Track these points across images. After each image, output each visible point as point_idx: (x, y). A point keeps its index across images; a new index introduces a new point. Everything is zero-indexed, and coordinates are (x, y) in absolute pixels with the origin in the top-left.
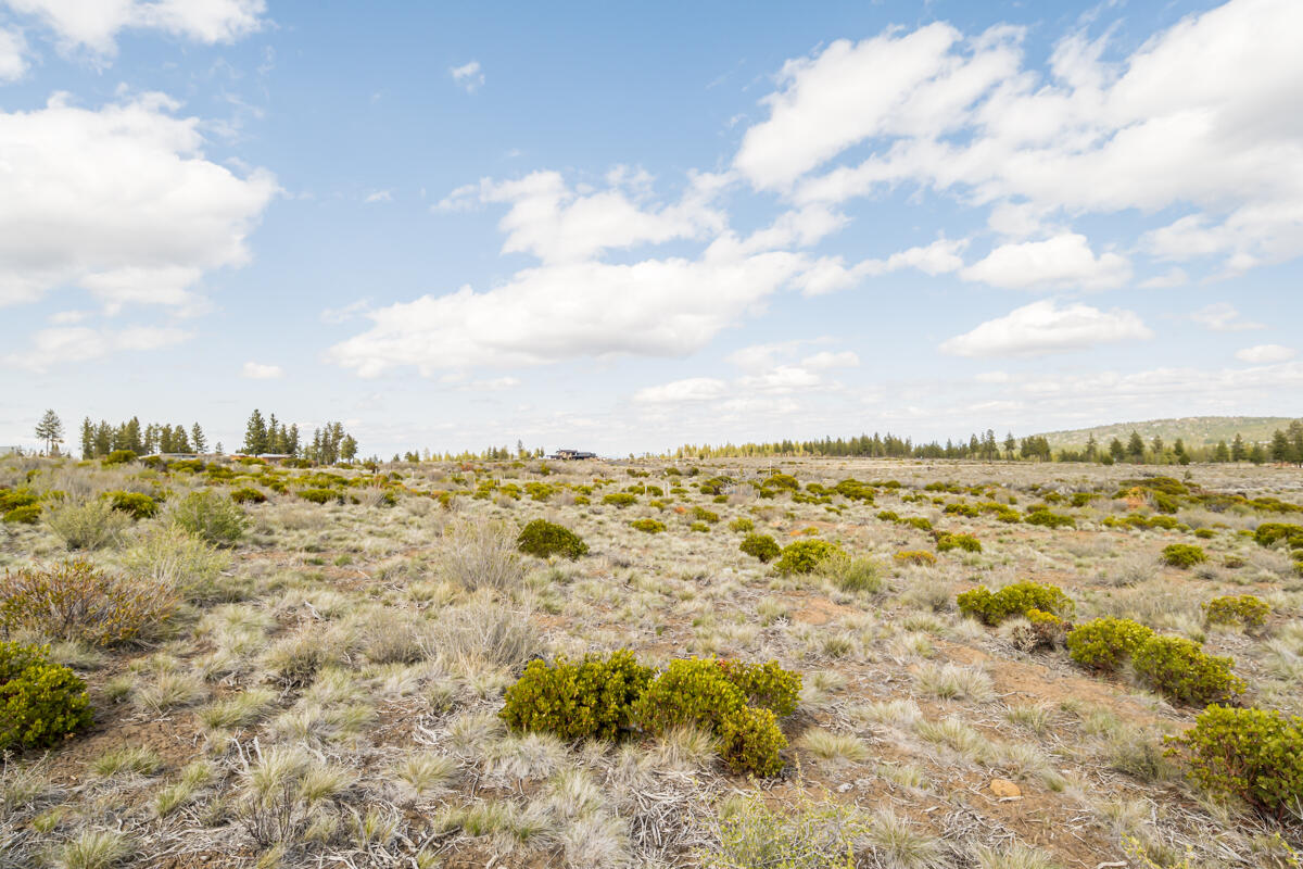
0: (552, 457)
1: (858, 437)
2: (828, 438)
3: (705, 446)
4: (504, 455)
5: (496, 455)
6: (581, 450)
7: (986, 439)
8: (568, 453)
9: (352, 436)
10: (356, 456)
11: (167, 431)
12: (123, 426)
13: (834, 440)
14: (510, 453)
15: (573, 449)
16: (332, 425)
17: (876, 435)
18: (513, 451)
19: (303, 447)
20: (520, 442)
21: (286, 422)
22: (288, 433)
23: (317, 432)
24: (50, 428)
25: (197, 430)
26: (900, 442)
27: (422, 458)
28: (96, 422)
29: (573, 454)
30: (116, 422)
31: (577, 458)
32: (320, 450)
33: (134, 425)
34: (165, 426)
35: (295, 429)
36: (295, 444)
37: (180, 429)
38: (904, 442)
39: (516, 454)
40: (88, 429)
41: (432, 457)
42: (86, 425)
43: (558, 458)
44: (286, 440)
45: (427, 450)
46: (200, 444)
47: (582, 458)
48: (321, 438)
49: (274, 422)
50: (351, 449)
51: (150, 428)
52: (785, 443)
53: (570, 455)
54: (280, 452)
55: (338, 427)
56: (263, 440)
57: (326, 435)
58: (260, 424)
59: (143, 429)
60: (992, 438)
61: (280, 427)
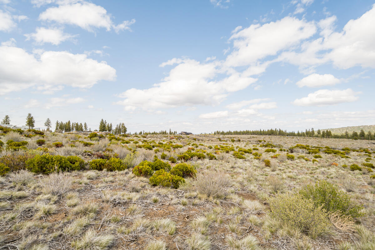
0: (180, 134)
1: (270, 129)
2: (260, 130)
3: (223, 131)
4: (165, 133)
5: (163, 133)
6: (188, 132)
7: (312, 131)
8: (184, 132)
10: (126, 132)
11: (77, 124)
12: (66, 123)
13: (262, 130)
15: (186, 132)
17: (276, 129)
18: (168, 132)
19: (113, 130)
20: (170, 129)
21: (109, 123)
22: (109, 126)
23: (117, 125)
24: (48, 123)
25: (85, 124)
28: (60, 122)
30: (65, 122)
32: (117, 130)
33: (69, 122)
35: (111, 125)
36: (111, 129)
37: (81, 124)
38: (284, 132)
39: (169, 132)
42: (57, 122)
44: (109, 128)
46: (86, 128)
47: (188, 134)
48: (118, 127)
49: (106, 122)
50: (125, 130)
51: (73, 124)
53: (185, 133)
55: (123, 124)
56: (103, 127)
58: (103, 123)
59: (71, 124)
61: (107, 124)
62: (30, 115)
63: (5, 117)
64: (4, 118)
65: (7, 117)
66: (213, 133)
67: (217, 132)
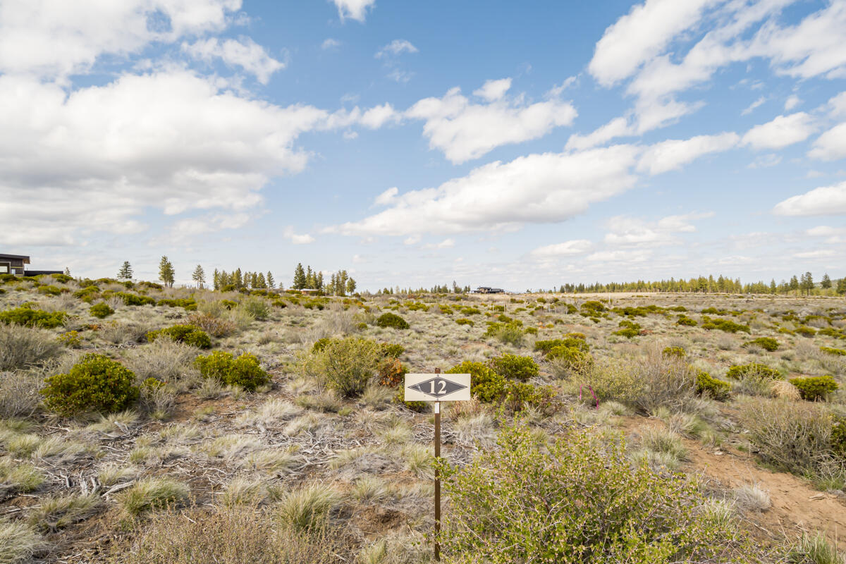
0: (475, 292)
1: (697, 278)
2: (672, 278)
3: (581, 285)
4: (445, 290)
5: (440, 291)
6: (493, 287)
7: (806, 279)
8: (485, 289)
9: (353, 279)
10: (355, 290)
11: (255, 276)
12: (233, 273)
13: (677, 280)
14: (448, 289)
15: (488, 287)
16: (341, 272)
17: (711, 277)
18: (450, 288)
19: (326, 285)
20: (454, 282)
21: (316, 270)
22: (317, 277)
23: (333, 276)
24: (199, 275)
25: (270, 275)
26: (731, 282)
27: (395, 292)
28: (220, 271)
29: (489, 290)
30: (230, 271)
31: (491, 293)
32: (335, 287)
33: (239, 272)
34: (253, 273)
35: (321, 275)
36: (321, 283)
37: (261, 274)
38: (734, 281)
39: (453, 290)
40: (216, 275)
41: (401, 291)
42: (216, 273)
43: (478, 292)
44: (316, 281)
45: (397, 287)
46: (271, 283)
47: (494, 292)
48: (335, 279)
49: (310, 270)
50: (352, 287)
51: (246, 274)
52: (639, 283)
53: (487, 291)
54: (313, 288)
55: (344, 273)
56: (302, 281)
57: (338, 278)
58: (302, 271)
59: (243, 275)
60: (810, 279)
61: (312, 273)
62: (165, 259)
63: (123, 264)
64: (121, 266)
65: (127, 265)
66: (558, 289)
67: (567, 286)
